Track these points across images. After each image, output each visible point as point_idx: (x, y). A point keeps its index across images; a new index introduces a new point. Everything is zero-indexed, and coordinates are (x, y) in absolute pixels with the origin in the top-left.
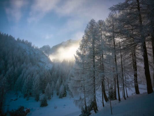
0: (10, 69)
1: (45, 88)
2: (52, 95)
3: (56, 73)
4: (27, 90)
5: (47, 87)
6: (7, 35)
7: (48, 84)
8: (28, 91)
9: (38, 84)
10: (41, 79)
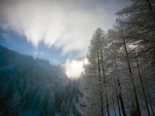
0: (28, 87)
1: (61, 106)
2: (69, 113)
3: (72, 89)
4: (42, 108)
5: (62, 105)
6: (28, 55)
7: (64, 101)
8: (44, 109)
9: (53, 102)
10: (56, 96)
